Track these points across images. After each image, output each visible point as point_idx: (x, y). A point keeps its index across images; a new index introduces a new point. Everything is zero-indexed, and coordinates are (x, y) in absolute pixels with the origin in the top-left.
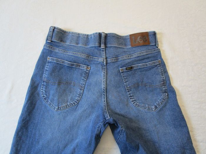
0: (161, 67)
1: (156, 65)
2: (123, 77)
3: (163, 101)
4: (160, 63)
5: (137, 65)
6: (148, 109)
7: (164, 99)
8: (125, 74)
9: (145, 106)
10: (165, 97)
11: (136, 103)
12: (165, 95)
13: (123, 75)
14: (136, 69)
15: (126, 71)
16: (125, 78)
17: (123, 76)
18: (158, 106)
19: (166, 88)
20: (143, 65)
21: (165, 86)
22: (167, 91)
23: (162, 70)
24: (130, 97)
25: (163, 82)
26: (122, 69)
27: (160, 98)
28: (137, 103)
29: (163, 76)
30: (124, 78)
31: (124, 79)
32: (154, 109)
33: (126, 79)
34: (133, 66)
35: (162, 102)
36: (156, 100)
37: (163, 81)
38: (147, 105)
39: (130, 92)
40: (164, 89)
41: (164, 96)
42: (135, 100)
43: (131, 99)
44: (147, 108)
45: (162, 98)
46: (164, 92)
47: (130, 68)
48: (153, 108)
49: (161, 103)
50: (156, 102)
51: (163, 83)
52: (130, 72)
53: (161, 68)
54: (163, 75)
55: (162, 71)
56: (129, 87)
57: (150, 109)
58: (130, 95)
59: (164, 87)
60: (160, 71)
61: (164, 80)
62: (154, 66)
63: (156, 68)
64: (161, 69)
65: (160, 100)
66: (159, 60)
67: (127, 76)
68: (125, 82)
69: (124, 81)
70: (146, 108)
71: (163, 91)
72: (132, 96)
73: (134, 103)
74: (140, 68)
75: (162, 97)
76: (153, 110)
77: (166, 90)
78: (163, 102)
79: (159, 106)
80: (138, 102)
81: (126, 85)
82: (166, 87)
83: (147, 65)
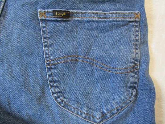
0: (137, 29)
1: (126, 21)
2: (44, 32)
3: (123, 105)
4: (137, 19)
5: (83, 11)
6: (85, 117)
7: (126, 103)
8: (50, 26)
9: (82, 108)
10: (130, 97)
11: (62, 98)
12: (130, 94)
13: (44, 27)
14: (78, 21)
15: (53, 19)
16: (48, 36)
17: (44, 29)
18: (108, 115)
19: (136, 78)
20: (97, 14)
21: (136, 73)
22: (136, 85)
23: (137, 36)
24: (52, 84)
25: (133, 65)
26: (43, 11)
27: (118, 100)
28: (65, 98)
29: (137, 51)
30: (45, 35)
31: (45, 38)
32: (99, 120)
33: (49, 38)
34: (73, 11)
35: (120, 108)
36: (107, 102)
37: (133, 62)
38: (85, 109)
39: (53, 71)
40: (132, 80)
41: (128, 95)
42: (61, 92)
43: (52, 86)
44: (84, 115)
45: (123, 100)
46: (130, 87)
47: (64, 14)
48: (98, 117)
49: (118, 110)
50: (106, 105)
51: (133, 67)
52: (63, 24)
53: (137, 31)
54: (137, 49)
55: (137, 38)
56: (53, 60)
57: (89, 118)
58: (51, 78)
59: (132, 76)
60: (133, 38)
61: (136, 60)
62: (122, 23)
63: (125, 27)
64: (137, 33)
65: (117, 103)
66: (137, 12)
67: (54, 32)
68: (46, 46)
69: (45, 42)
70: (81, 114)
71: (129, 85)
72: (55, 82)
73: (56, 99)
74: (88, 21)
75: (123, 97)
76: (95, 122)
77: (136, 83)
78: (122, 107)
79: (111, 116)
80: (67, 96)
81: (46, 54)
82: (136, 76)
83: (106, 18)
